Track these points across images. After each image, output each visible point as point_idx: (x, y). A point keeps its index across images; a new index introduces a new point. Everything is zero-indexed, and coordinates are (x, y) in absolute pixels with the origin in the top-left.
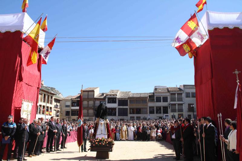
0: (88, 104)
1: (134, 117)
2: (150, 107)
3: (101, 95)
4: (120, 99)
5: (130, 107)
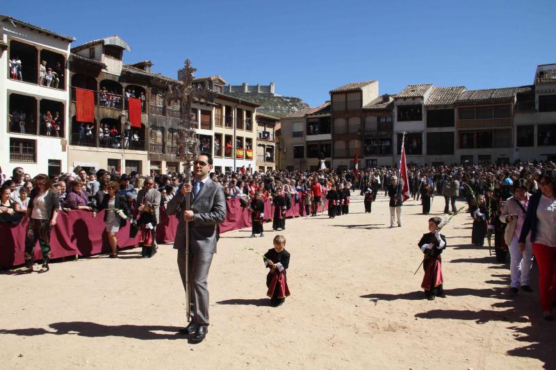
0: (348, 126)
1: (470, 157)
2: (520, 128)
3: (381, 100)
4: (433, 109)
5: (459, 129)
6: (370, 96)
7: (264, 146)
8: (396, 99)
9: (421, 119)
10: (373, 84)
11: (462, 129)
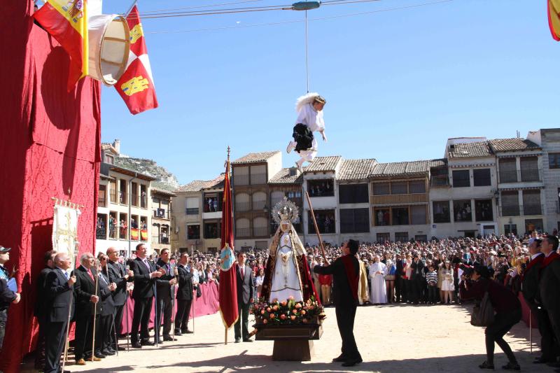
0: (252, 202)
1: (387, 235)
2: (435, 203)
3: (287, 173)
4: (346, 184)
5: (374, 205)
9: (332, 195)
11: (377, 205)
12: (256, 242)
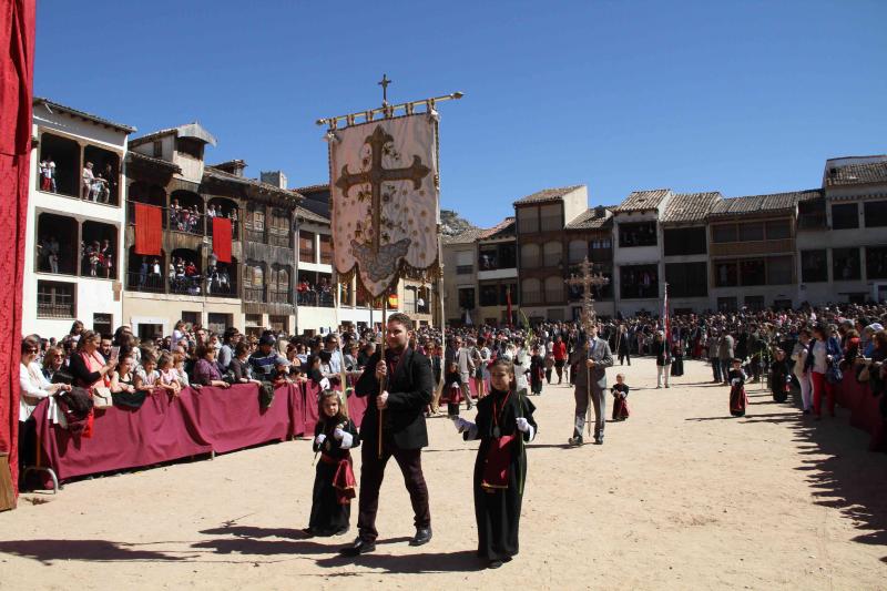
0: (542, 255)
1: (732, 300)
2: (806, 254)
3: (593, 215)
4: (673, 227)
5: (714, 258)
6: (576, 209)
7: (414, 288)
8: (616, 213)
9: (655, 243)
10: (579, 190)
11: (719, 257)
12: (549, 310)
